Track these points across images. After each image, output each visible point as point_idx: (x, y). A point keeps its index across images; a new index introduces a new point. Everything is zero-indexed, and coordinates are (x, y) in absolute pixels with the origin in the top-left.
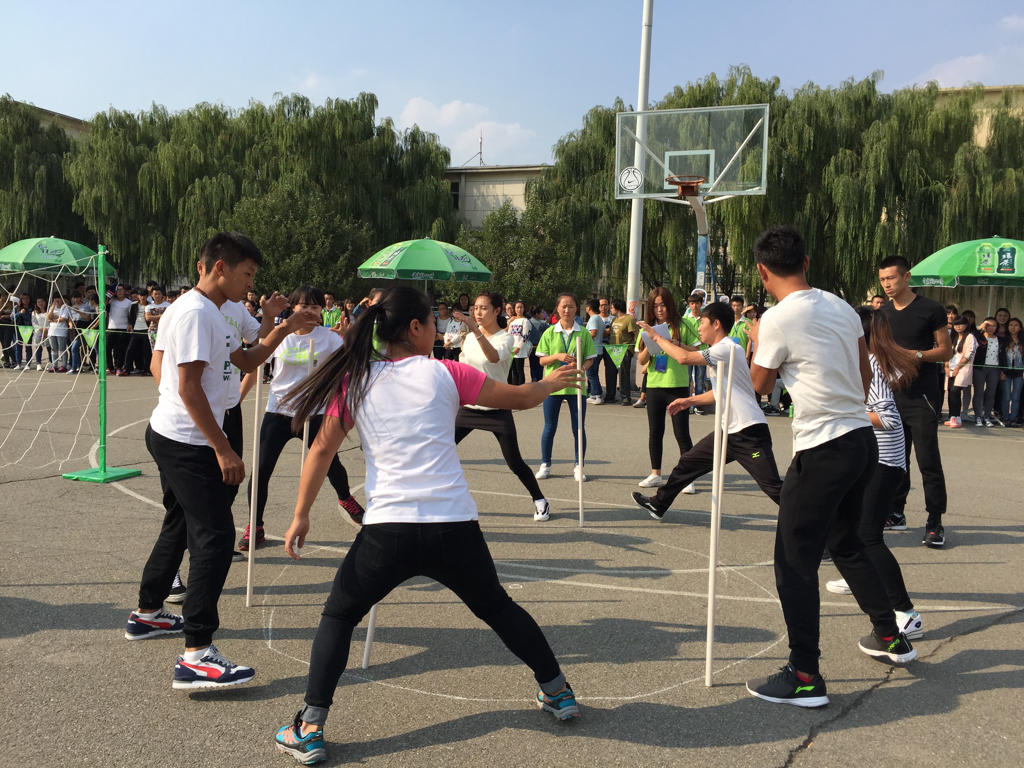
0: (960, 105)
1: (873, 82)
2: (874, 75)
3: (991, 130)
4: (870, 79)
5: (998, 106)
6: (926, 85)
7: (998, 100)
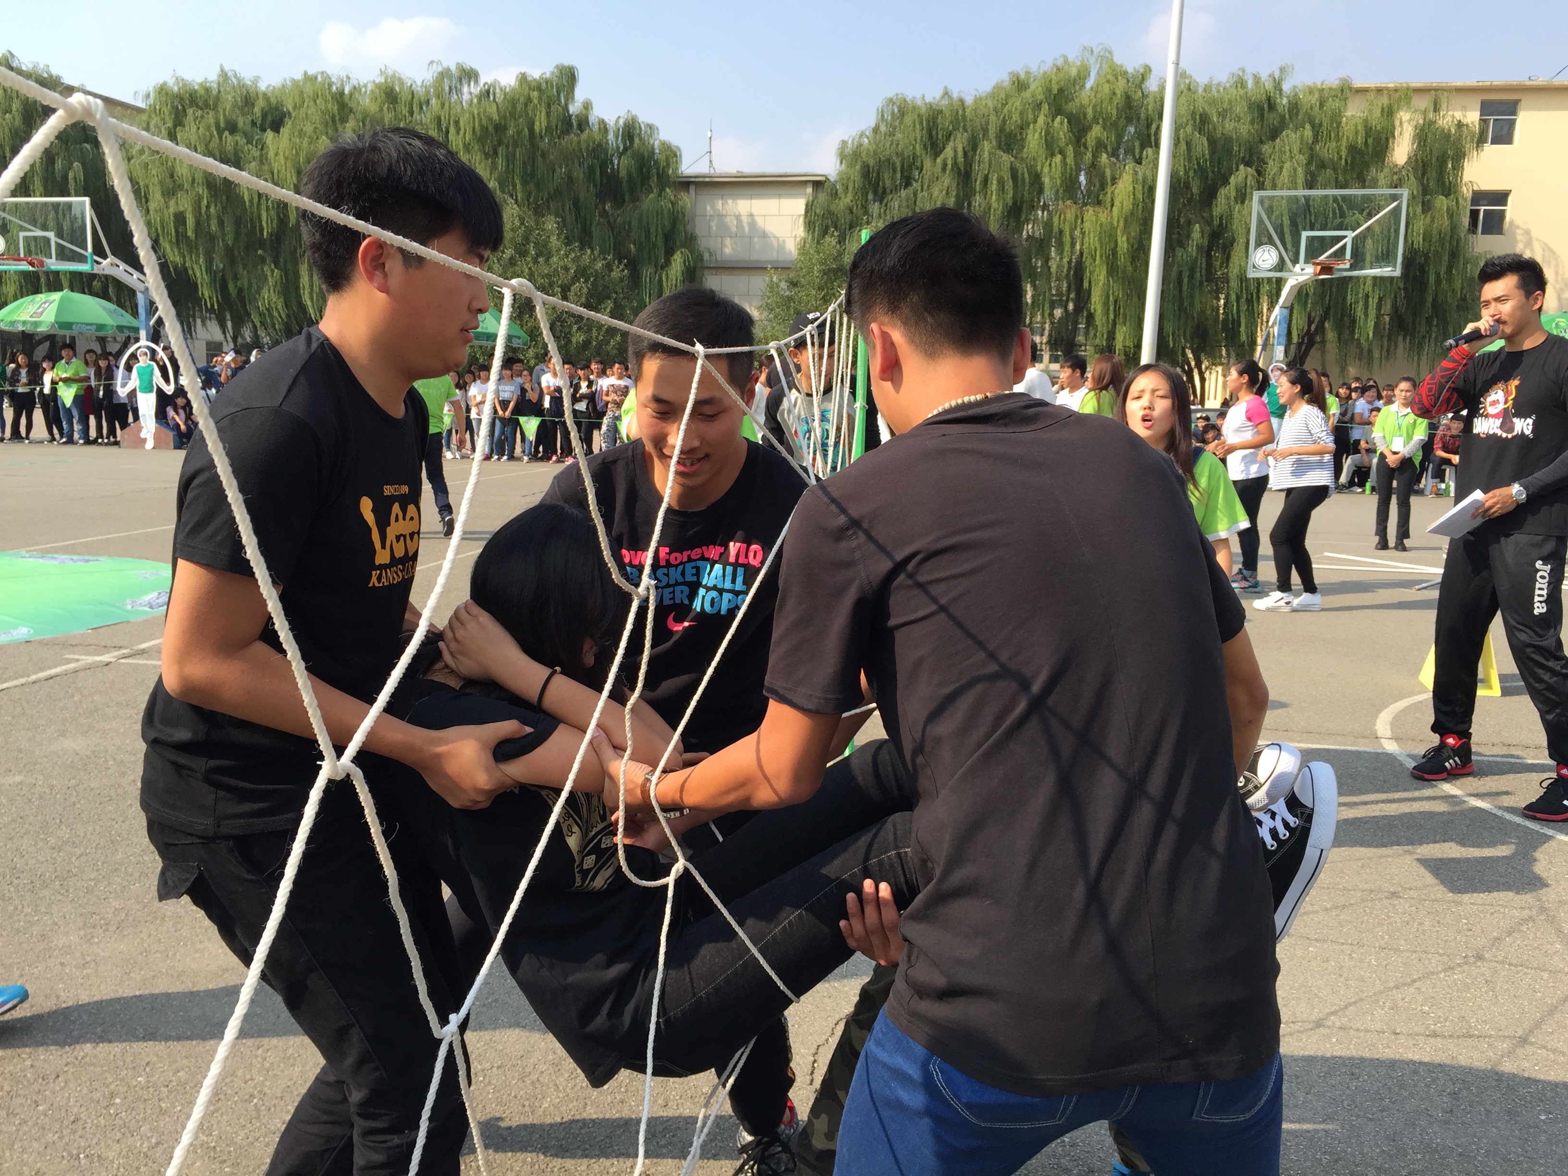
0: (1383, 111)
1: (1281, 79)
2: (1282, 70)
3: (1413, 144)
4: (1277, 75)
5: (1425, 112)
6: (1337, 82)
7: (1423, 103)
